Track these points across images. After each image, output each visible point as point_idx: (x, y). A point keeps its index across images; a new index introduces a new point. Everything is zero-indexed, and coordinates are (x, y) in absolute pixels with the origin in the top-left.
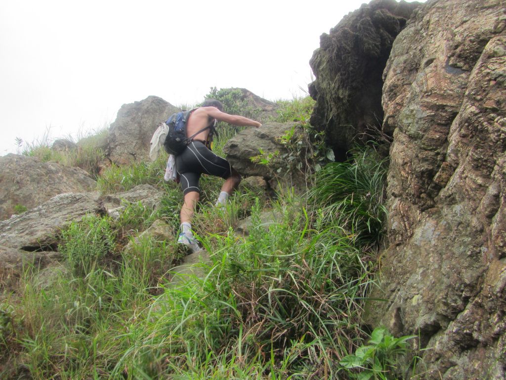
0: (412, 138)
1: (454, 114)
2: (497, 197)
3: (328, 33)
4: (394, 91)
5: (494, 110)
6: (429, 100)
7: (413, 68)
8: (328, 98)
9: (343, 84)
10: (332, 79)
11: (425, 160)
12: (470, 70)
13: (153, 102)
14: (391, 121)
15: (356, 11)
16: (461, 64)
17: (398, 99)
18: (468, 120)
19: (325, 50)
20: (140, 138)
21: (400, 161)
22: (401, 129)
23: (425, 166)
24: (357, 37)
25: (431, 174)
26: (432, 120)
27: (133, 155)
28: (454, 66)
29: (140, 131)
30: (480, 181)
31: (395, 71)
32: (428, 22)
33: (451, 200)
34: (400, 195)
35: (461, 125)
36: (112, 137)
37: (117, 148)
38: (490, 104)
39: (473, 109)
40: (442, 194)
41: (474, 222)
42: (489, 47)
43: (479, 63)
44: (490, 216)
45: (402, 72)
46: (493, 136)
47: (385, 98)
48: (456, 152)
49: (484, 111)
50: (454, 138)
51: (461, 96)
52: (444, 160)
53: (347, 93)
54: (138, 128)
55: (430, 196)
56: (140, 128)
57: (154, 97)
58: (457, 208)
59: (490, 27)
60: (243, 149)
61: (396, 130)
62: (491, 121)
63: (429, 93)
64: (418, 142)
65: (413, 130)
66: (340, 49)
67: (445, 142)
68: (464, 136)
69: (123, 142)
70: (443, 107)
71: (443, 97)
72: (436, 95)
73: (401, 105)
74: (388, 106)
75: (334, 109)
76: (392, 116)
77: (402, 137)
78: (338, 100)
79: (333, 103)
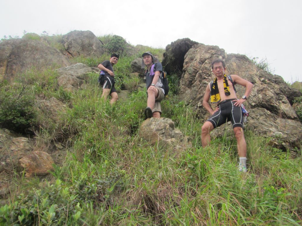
0: (190, 74)
1: (198, 72)
2: (201, 86)
3: (173, 42)
4: (187, 63)
5: (204, 73)
6: (194, 68)
7: (192, 59)
8: (168, 58)
9: (174, 56)
10: (171, 54)
11: (191, 78)
12: (202, 64)
14: (185, 69)
15: (182, 39)
16: (201, 63)
17: (188, 65)
18: (200, 73)
19: (172, 46)
20: (81, 47)
21: (186, 78)
22: (187, 72)
23: (191, 80)
24: (180, 46)
25: (191, 81)
26: (194, 72)
27: (79, 53)
28: (200, 63)
29: (82, 44)
30: (199, 83)
31: (188, 58)
32: (197, 50)
33: (194, 86)
34: (184, 85)
35: (199, 74)
37: (72, 48)
38: (204, 72)
39: (201, 72)
40: (192, 85)
41: (197, 90)
42: (206, 61)
43: (204, 64)
44: (200, 89)
45: (190, 59)
46: (203, 77)
47: (184, 64)
48: (197, 78)
49: (203, 73)
50: (197, 76)
51: (200, 69)
52: (194, 79)
53: (174, 59)
54: (81, 42)
55: (190, 85)
56: (82, 42)
58: (195, 88)
59: (207, 57)
61: (186, 72)
62: (203, 74)
63: (195, 66)
64: (191, 75)
65: (190, 73)
66: (176, 48)
67: (195, 76)
68: (199, 76)
69: (75, 46)
70: (196, 70)
71: (197, 68)
72: (196, 67)
73: (188, 66)
74: (185, 66)
75: (169, 61)
76: (186, 68)
77: (187, 73)
78: (171, 59)
79: (169, 60)
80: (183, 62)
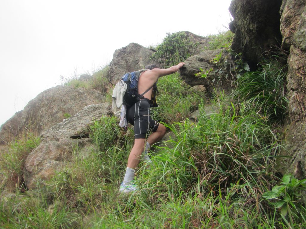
0: (304, 51)
4: (288, 21)
7: (301, 4)
8: (243, 30)
10: (245, 18)
13: (132, 46)
14: (287, 41)
17: (292, 26)
21: (296, 67)
22: (295, 46)
29: (127, 65)
31: (288, 7)
34: (297, 89)
36: (111, 70)
37: (115, 76)
45: (294, 7)
47: (282, 26)
53: (255, 26)
54: (126, 63)
57: (133, 43)
60: (190, 69)
65: (303, 45)
69: (118, 72)
73: (294, 29)
74: (285, 31)
75: (247, 38)
76: (289, 38)
77: (296, 51)
78: (249, 31)
79: (246, 34)
80: (279, 23)
